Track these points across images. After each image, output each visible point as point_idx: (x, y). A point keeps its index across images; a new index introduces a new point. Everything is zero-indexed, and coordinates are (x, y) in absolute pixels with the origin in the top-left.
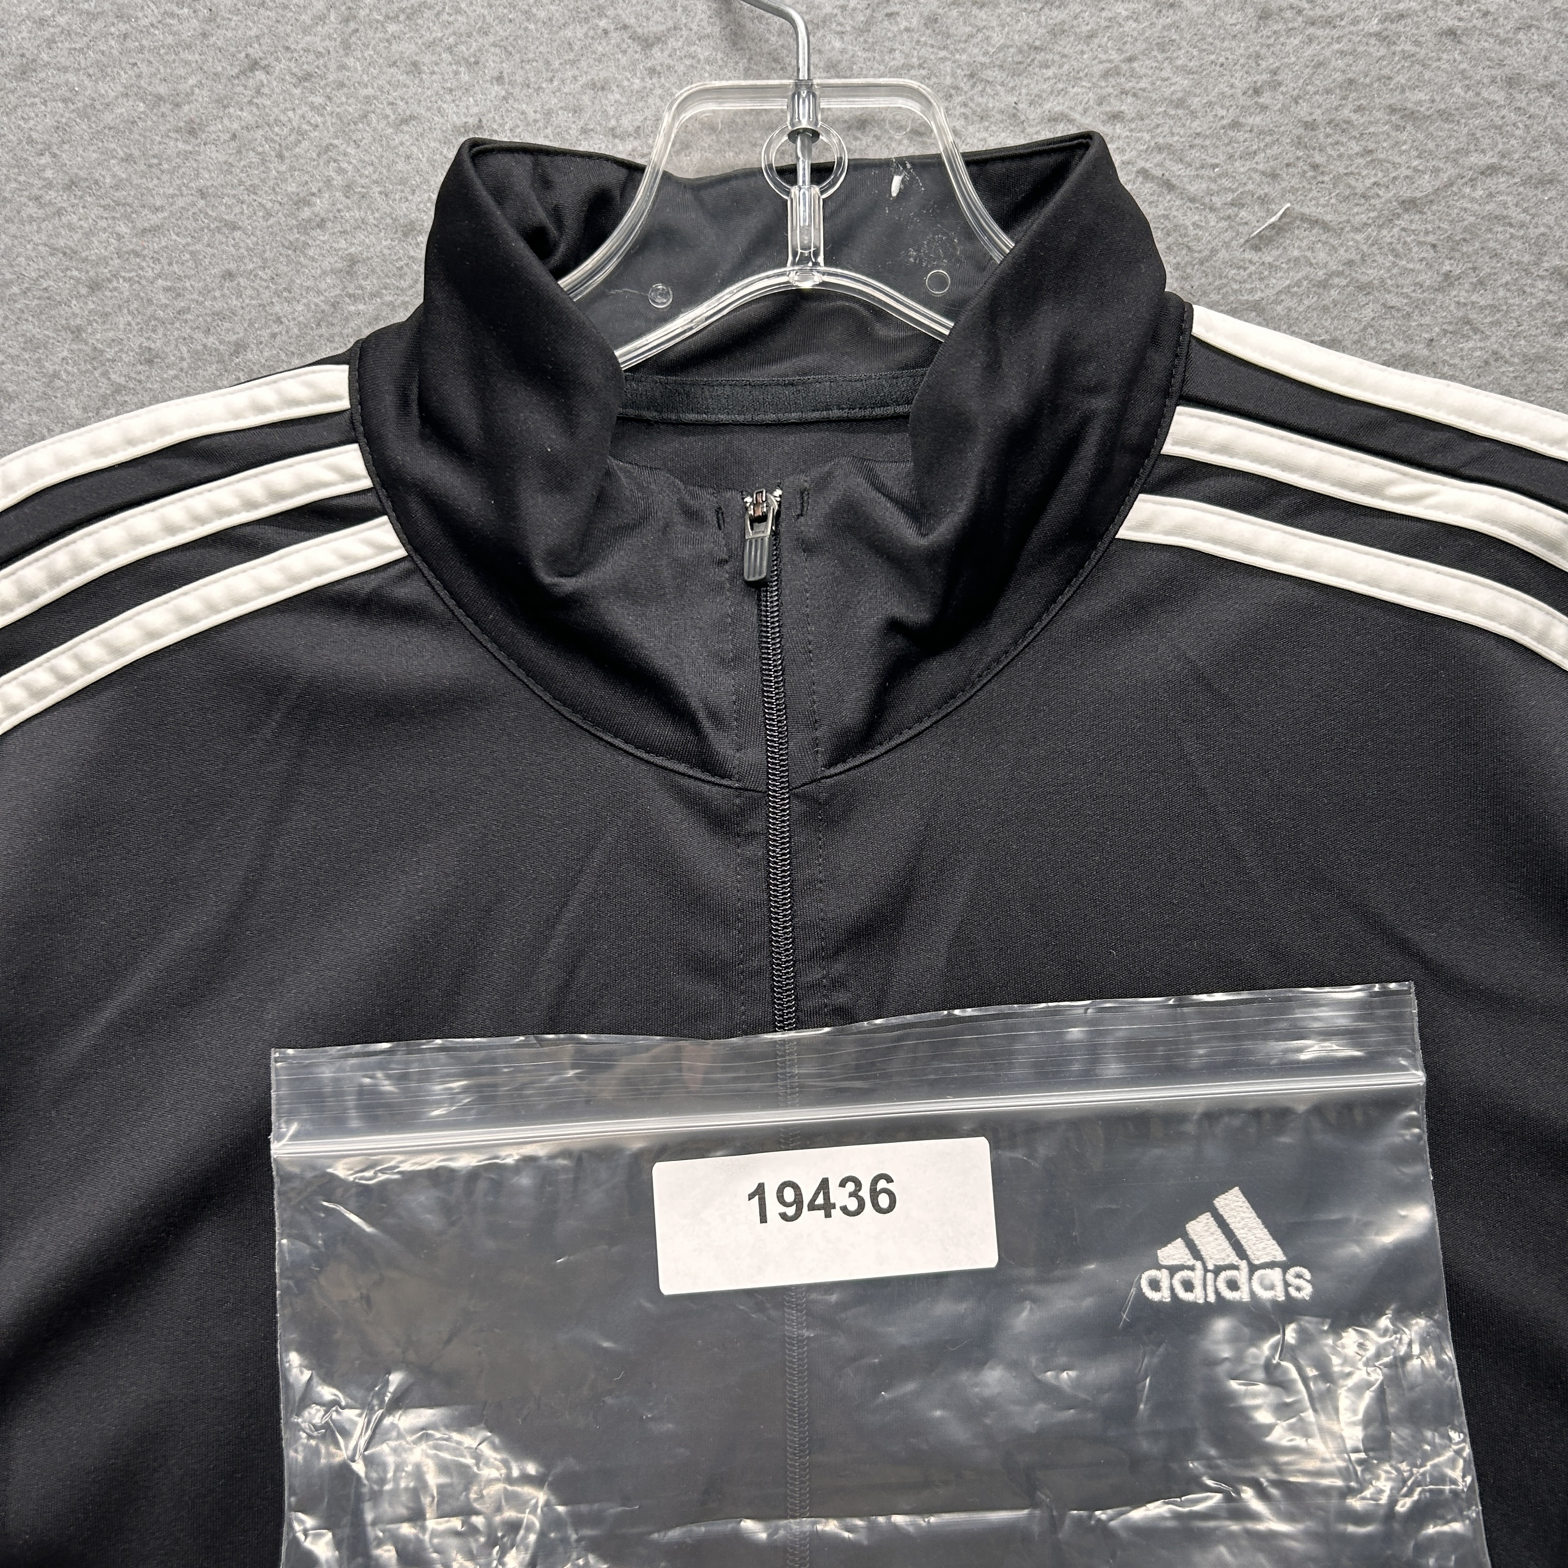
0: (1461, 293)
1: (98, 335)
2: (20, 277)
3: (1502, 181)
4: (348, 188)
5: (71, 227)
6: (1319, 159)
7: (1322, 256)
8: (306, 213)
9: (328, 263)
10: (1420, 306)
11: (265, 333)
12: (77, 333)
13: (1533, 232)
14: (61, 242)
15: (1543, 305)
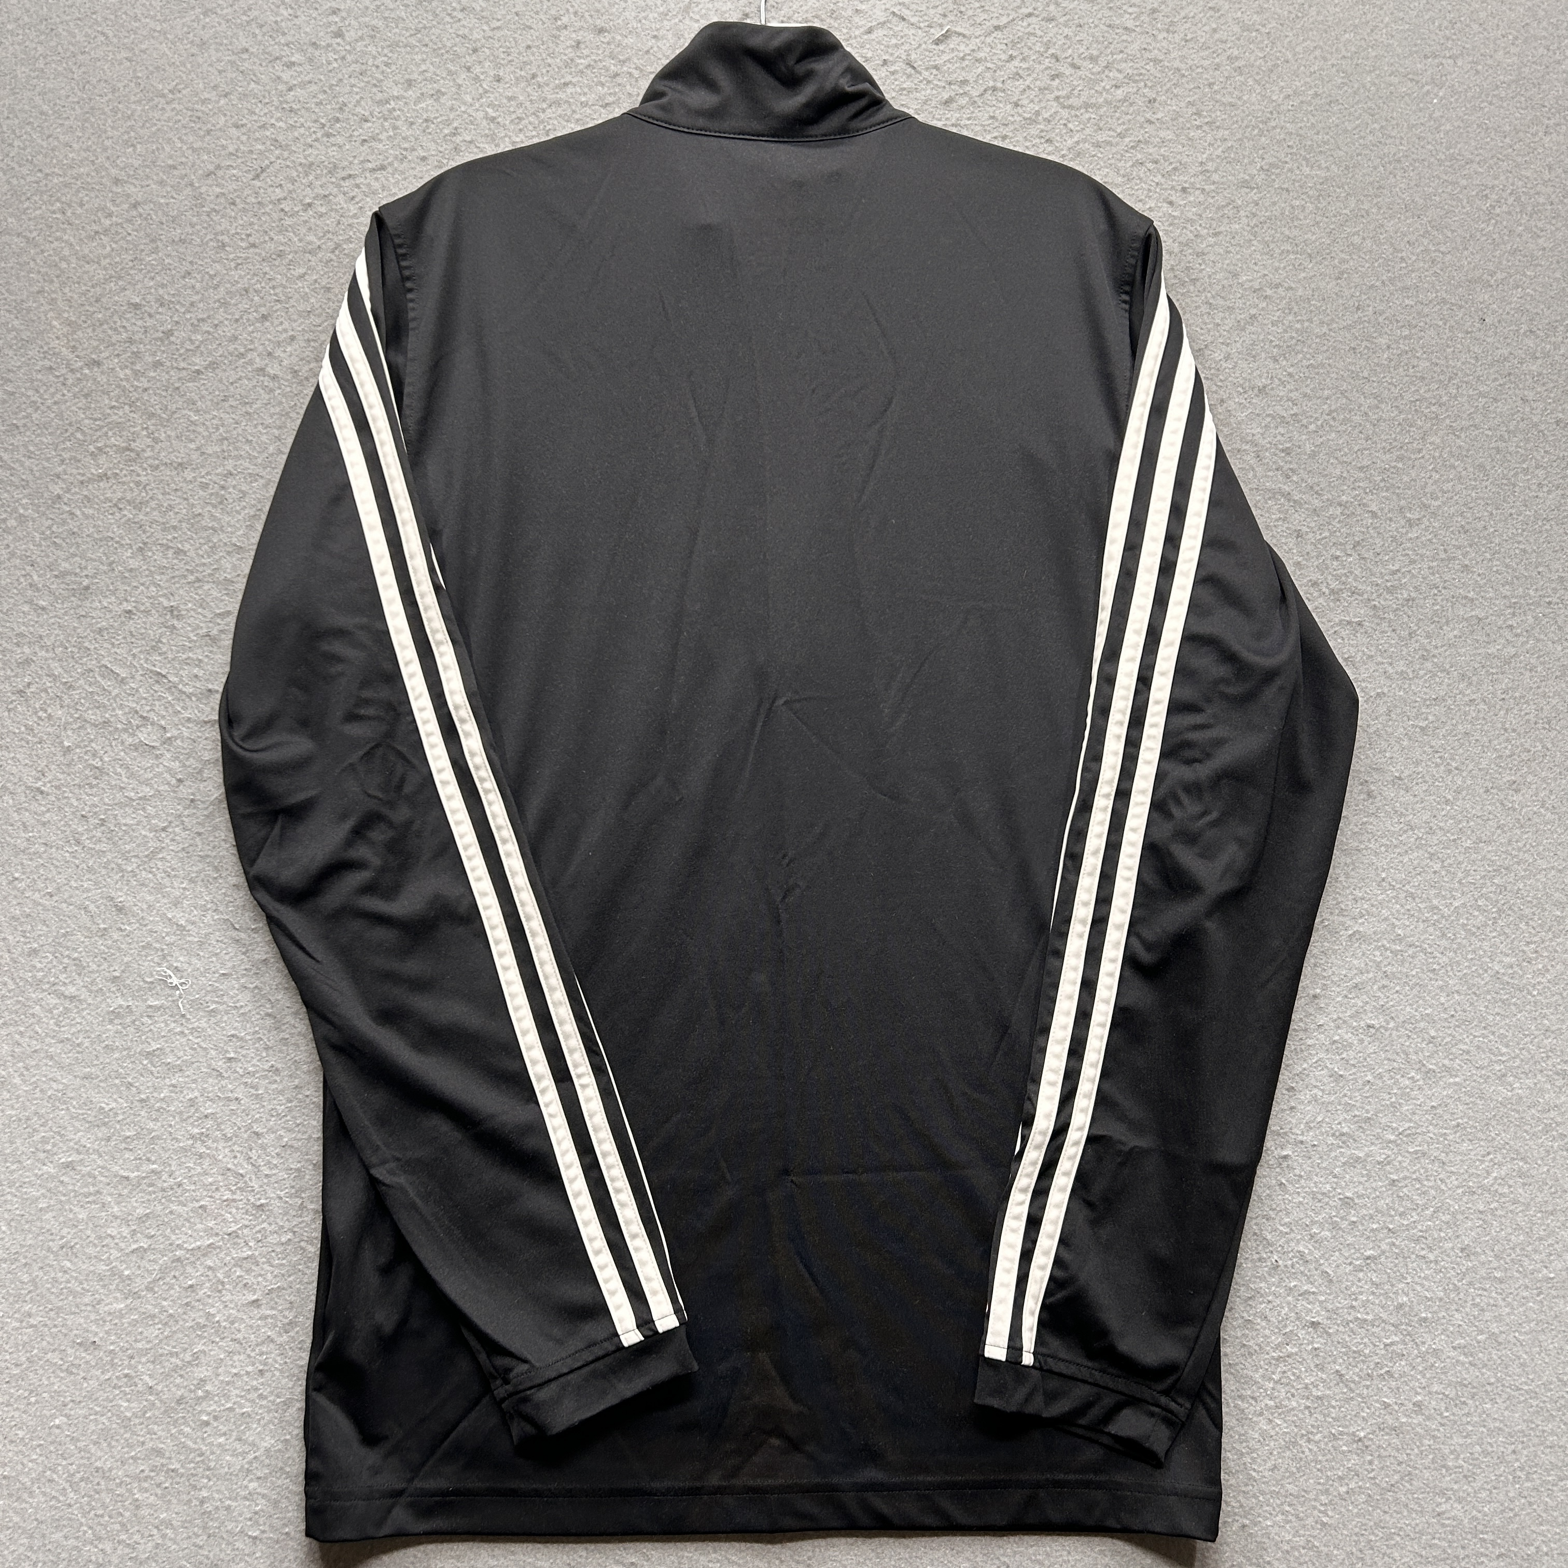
0: (1016, 63)
1: (477, 70)
2: (445, 46)
3: (1033, 20)
4: (576, 13)
5: (464, 26)
6: (963, 9)
7: (962, 47)
8: (559, 23)
9: (568, 44)
10: (1000, 68)
11: (544, 71)
12: (469, 69)
13: (1045, 40)
14: (461, 33)
15: (1046, 69)
